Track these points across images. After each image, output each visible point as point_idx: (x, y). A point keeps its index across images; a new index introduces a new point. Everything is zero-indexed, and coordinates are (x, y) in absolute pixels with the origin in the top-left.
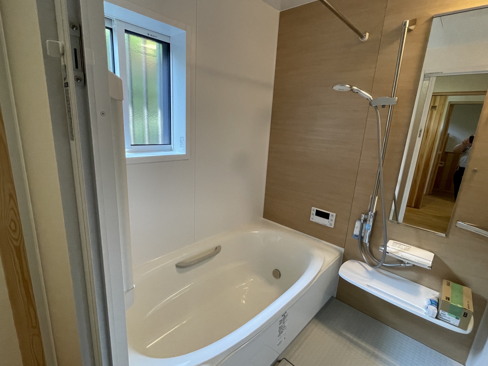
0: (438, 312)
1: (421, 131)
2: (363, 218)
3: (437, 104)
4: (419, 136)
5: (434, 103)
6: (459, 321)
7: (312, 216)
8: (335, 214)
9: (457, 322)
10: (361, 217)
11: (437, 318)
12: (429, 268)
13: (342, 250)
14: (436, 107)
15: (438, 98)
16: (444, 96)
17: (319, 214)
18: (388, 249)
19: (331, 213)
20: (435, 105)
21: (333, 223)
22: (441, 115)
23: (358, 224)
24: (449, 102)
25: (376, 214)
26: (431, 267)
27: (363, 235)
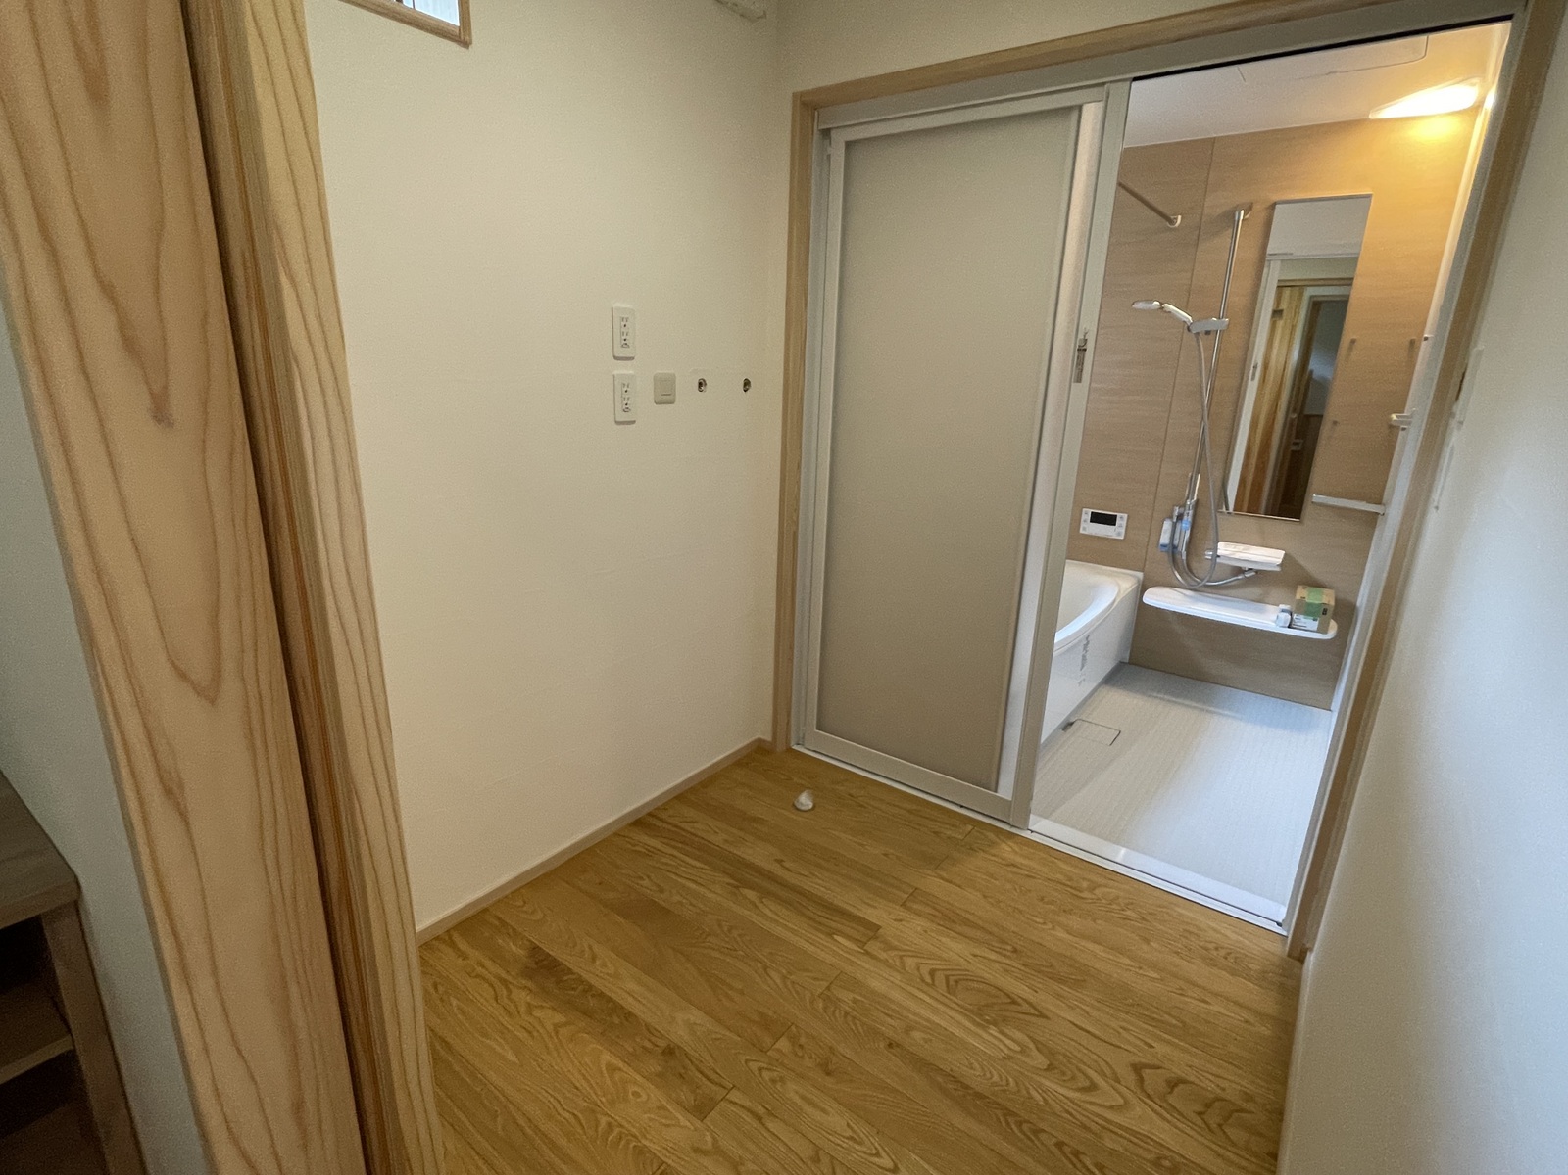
0: (1292, 618)
1: (1255, 367)
2: (1176, 513)
3: (1283, 306)
4: (1253, 379)
5: (1278, 307)
6: (1317, 622)
7: (1083, 525)
8: (1125, 516)
9: (1314, 625)
10: (1173, 511)
11: (1289, 627)
12: (1278, 569)
13: (1140, 575)
14: (1281, 312)
15: (1287, 292)
16: (1298, 288)
17: (1096, 518)
18: (1219, 553)
19: (1119, 515)
20: (1280, 308)
21: (1123, 530)
22: (1293, 327)
23: (1167, 525)
24: (1312, 297)
25: (1197, 502)
26: (1281, 565)
27: (1176, 542)
